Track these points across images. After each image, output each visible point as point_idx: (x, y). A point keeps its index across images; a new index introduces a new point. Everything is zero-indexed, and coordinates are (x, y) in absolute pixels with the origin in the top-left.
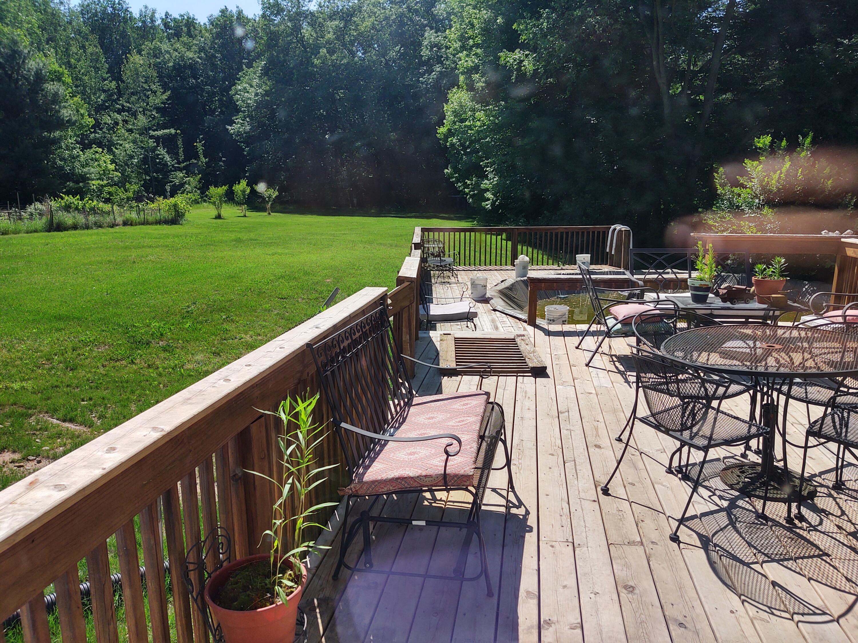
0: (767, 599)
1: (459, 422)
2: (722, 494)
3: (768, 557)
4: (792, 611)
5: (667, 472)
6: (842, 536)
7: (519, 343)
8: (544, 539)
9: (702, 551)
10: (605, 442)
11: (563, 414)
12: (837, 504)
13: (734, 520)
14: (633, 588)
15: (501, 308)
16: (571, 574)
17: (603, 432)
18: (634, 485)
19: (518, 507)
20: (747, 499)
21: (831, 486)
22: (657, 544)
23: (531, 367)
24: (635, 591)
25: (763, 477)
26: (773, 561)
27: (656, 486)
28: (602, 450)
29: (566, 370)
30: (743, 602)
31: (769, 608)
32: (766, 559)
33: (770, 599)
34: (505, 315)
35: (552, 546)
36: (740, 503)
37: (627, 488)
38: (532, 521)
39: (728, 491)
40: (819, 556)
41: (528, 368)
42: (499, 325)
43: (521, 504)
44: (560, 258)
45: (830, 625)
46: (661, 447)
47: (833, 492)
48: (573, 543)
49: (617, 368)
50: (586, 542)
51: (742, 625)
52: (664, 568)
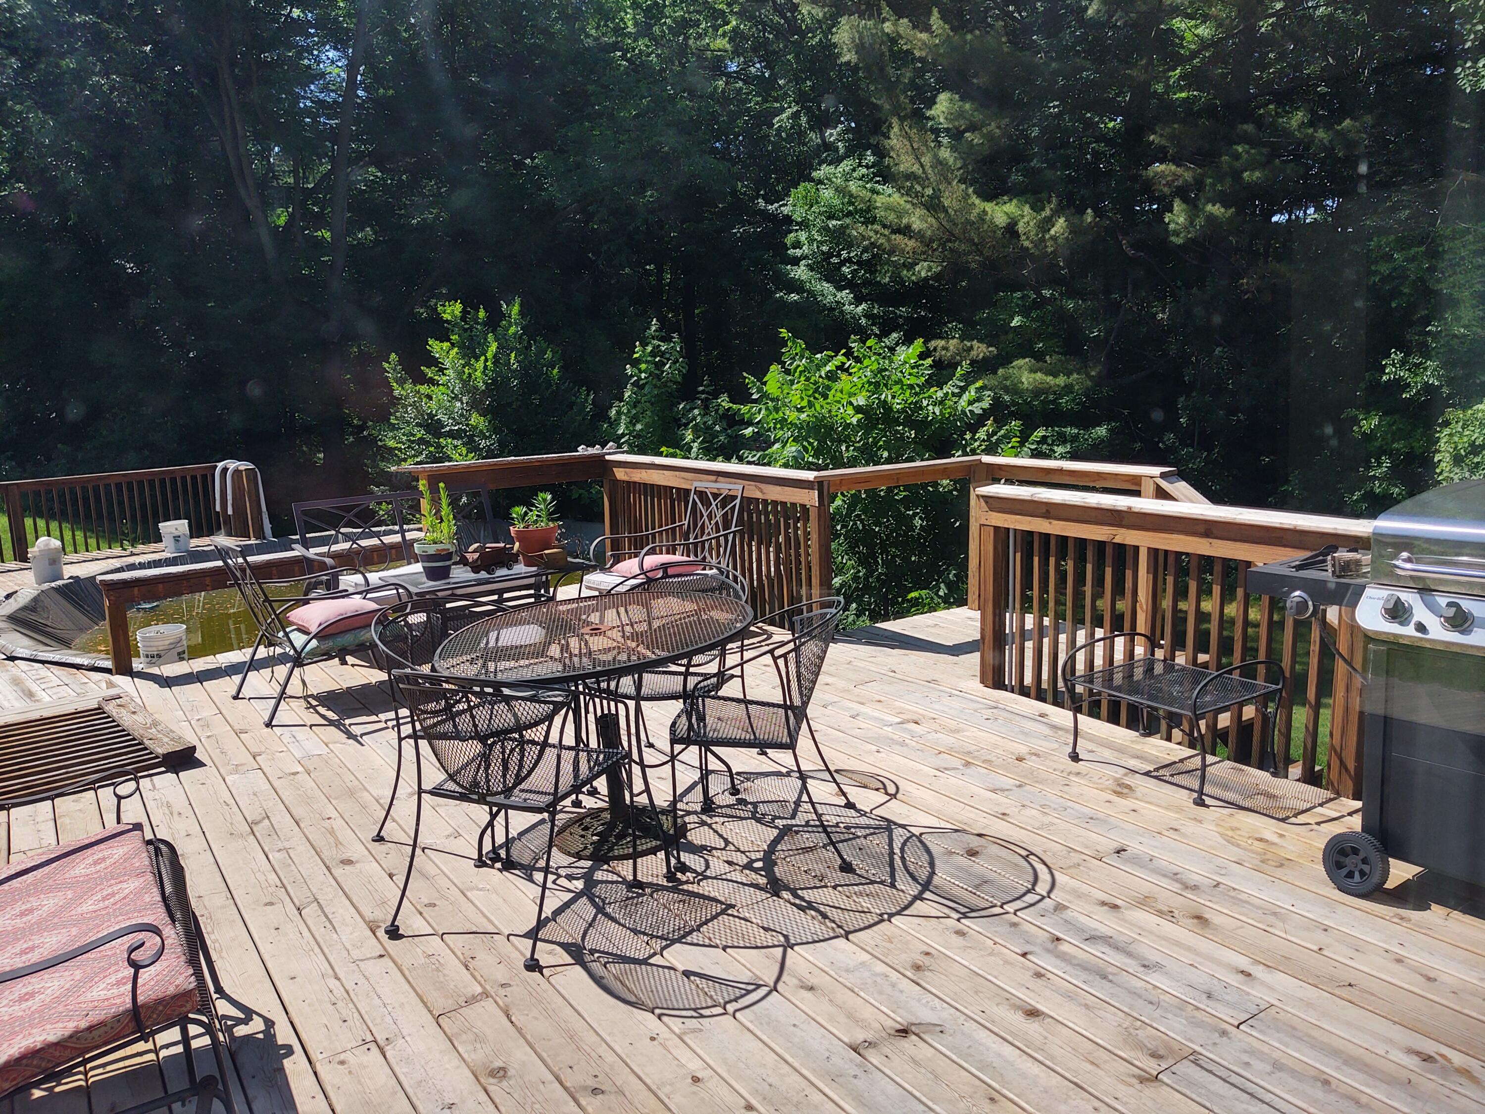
0: (688, 999)
1: (104, 899)
2: (569, 871)
3: (666, 939)
4: (722, 1001)
5: (476, 866)
6: (737, 873)
7: (114, 714)
8: (320, 1057)
9: (578, 968)
10: (356, 850)
11: (261, 825)
12: (716, 831)
13: (601, 904)
14: (503, 1069)
15: (27, 651)
16: (396, 1093)
17: (345, 834)
18: (435, 905)
19: (246, 1021)
20: (605, 867)
21: (699, 809)
22: (510, 985)
23: (164, 755)
24: (509, 1074)
25: (616, 826)
26: (673, 942)
27: (469, 894)
28: (357, 865)
29: (231, 743)
30: (659, 1017)
31: (695, 1010)
32: (664, 943)
33: (690, 997)
34: (40, 665)
35: (342, 1063)
36: (599, 875)
37: (425, 915)
38: (283, 1035)
39: (576, 864)
40: (723, 912)
41: (157, 757)
42: (34, 688)
43: (249, 1014)
44: (123, 534)
45: (769, 998)
46: (451, 830)
47: (704, 817)
48: (375, 1041)
49: (323, 717)
50: (397, 1031)
51: (672, 1050)
52: (536, 1018)
